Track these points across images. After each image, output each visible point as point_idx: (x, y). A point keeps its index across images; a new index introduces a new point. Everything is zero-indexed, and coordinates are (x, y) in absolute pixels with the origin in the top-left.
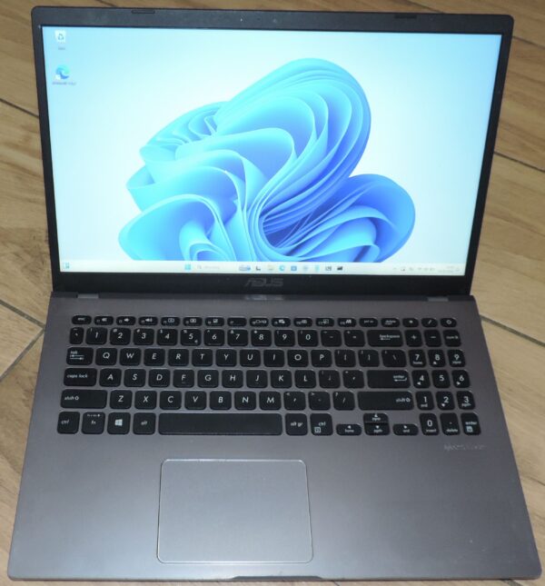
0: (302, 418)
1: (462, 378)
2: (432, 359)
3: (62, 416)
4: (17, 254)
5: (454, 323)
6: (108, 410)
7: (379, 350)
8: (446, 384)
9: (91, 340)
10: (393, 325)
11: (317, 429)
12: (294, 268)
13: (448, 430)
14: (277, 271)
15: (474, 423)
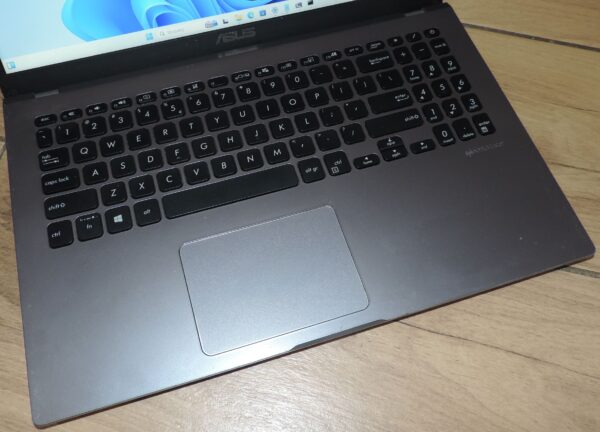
0: (316, 162)
1: (461, 83)
2: (428, 71)
3: (51, 229)
5: (437, 32)
6: (102, 209)
7: (373, 75)
8: (448, 92)
9: (62, 138)
10: (379, 48)
11: (335, 170)
12: (263, 13)
13: (465, 136)
14: (246, 20)
15: (487, 123)
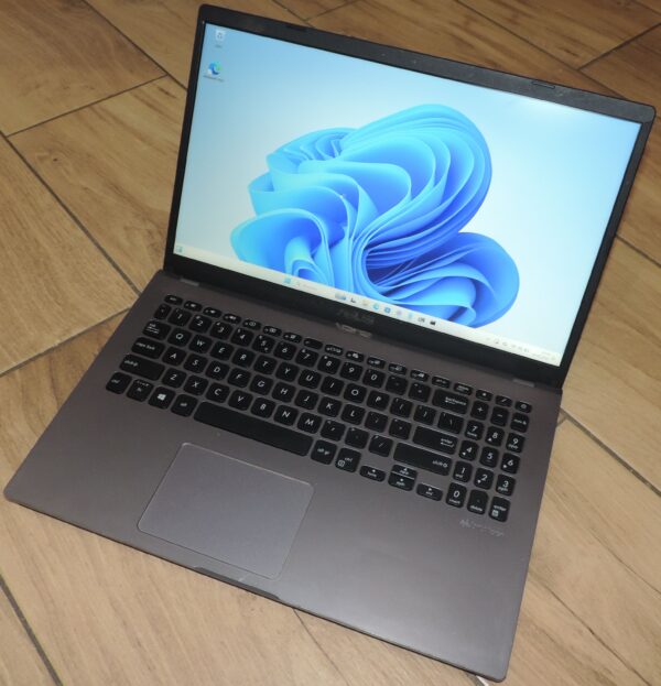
0: (332, 448)
1: (511, 463)
2: (490, 435)
3: (117, 376)
4: (150, 232)
5: (529, 408)
6: (158, 384)
7: (439, 410)
8: (493, 464)
9: (174, 320)
10: (465, 392)
11: (342, 463)
12: (388, 310)
13: (473, 507)
14: (370, 308)
15: (503, 509)
